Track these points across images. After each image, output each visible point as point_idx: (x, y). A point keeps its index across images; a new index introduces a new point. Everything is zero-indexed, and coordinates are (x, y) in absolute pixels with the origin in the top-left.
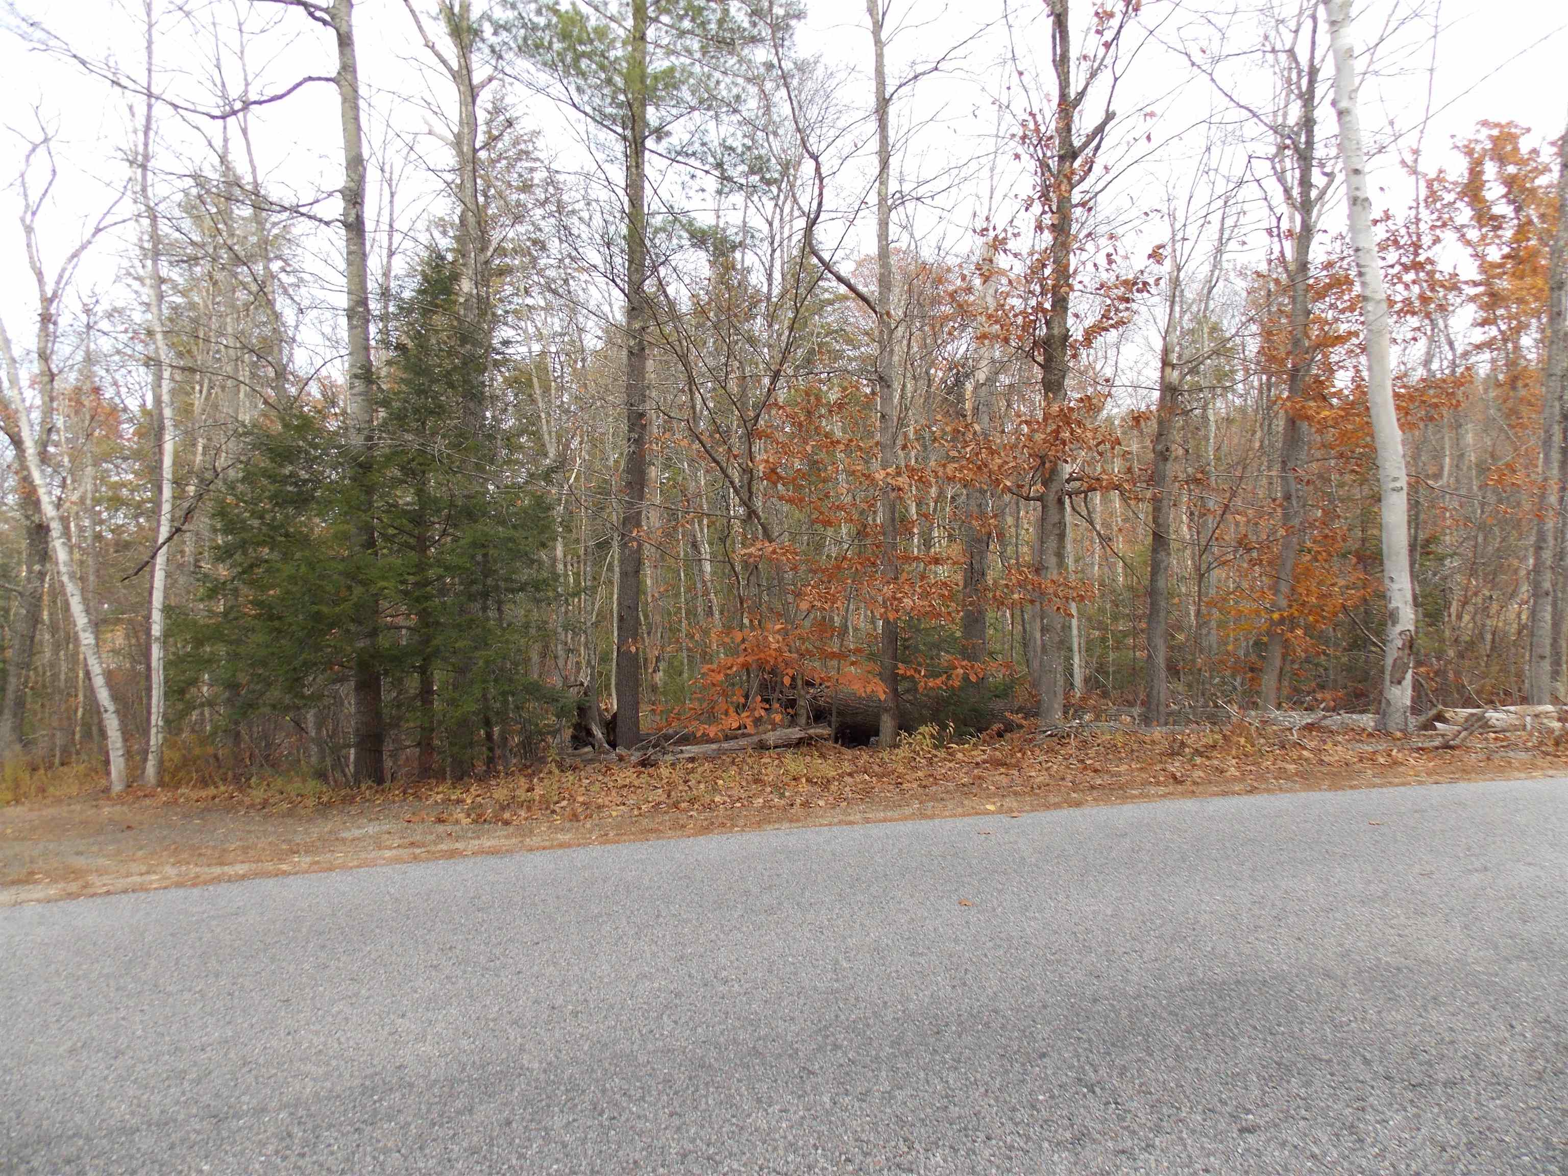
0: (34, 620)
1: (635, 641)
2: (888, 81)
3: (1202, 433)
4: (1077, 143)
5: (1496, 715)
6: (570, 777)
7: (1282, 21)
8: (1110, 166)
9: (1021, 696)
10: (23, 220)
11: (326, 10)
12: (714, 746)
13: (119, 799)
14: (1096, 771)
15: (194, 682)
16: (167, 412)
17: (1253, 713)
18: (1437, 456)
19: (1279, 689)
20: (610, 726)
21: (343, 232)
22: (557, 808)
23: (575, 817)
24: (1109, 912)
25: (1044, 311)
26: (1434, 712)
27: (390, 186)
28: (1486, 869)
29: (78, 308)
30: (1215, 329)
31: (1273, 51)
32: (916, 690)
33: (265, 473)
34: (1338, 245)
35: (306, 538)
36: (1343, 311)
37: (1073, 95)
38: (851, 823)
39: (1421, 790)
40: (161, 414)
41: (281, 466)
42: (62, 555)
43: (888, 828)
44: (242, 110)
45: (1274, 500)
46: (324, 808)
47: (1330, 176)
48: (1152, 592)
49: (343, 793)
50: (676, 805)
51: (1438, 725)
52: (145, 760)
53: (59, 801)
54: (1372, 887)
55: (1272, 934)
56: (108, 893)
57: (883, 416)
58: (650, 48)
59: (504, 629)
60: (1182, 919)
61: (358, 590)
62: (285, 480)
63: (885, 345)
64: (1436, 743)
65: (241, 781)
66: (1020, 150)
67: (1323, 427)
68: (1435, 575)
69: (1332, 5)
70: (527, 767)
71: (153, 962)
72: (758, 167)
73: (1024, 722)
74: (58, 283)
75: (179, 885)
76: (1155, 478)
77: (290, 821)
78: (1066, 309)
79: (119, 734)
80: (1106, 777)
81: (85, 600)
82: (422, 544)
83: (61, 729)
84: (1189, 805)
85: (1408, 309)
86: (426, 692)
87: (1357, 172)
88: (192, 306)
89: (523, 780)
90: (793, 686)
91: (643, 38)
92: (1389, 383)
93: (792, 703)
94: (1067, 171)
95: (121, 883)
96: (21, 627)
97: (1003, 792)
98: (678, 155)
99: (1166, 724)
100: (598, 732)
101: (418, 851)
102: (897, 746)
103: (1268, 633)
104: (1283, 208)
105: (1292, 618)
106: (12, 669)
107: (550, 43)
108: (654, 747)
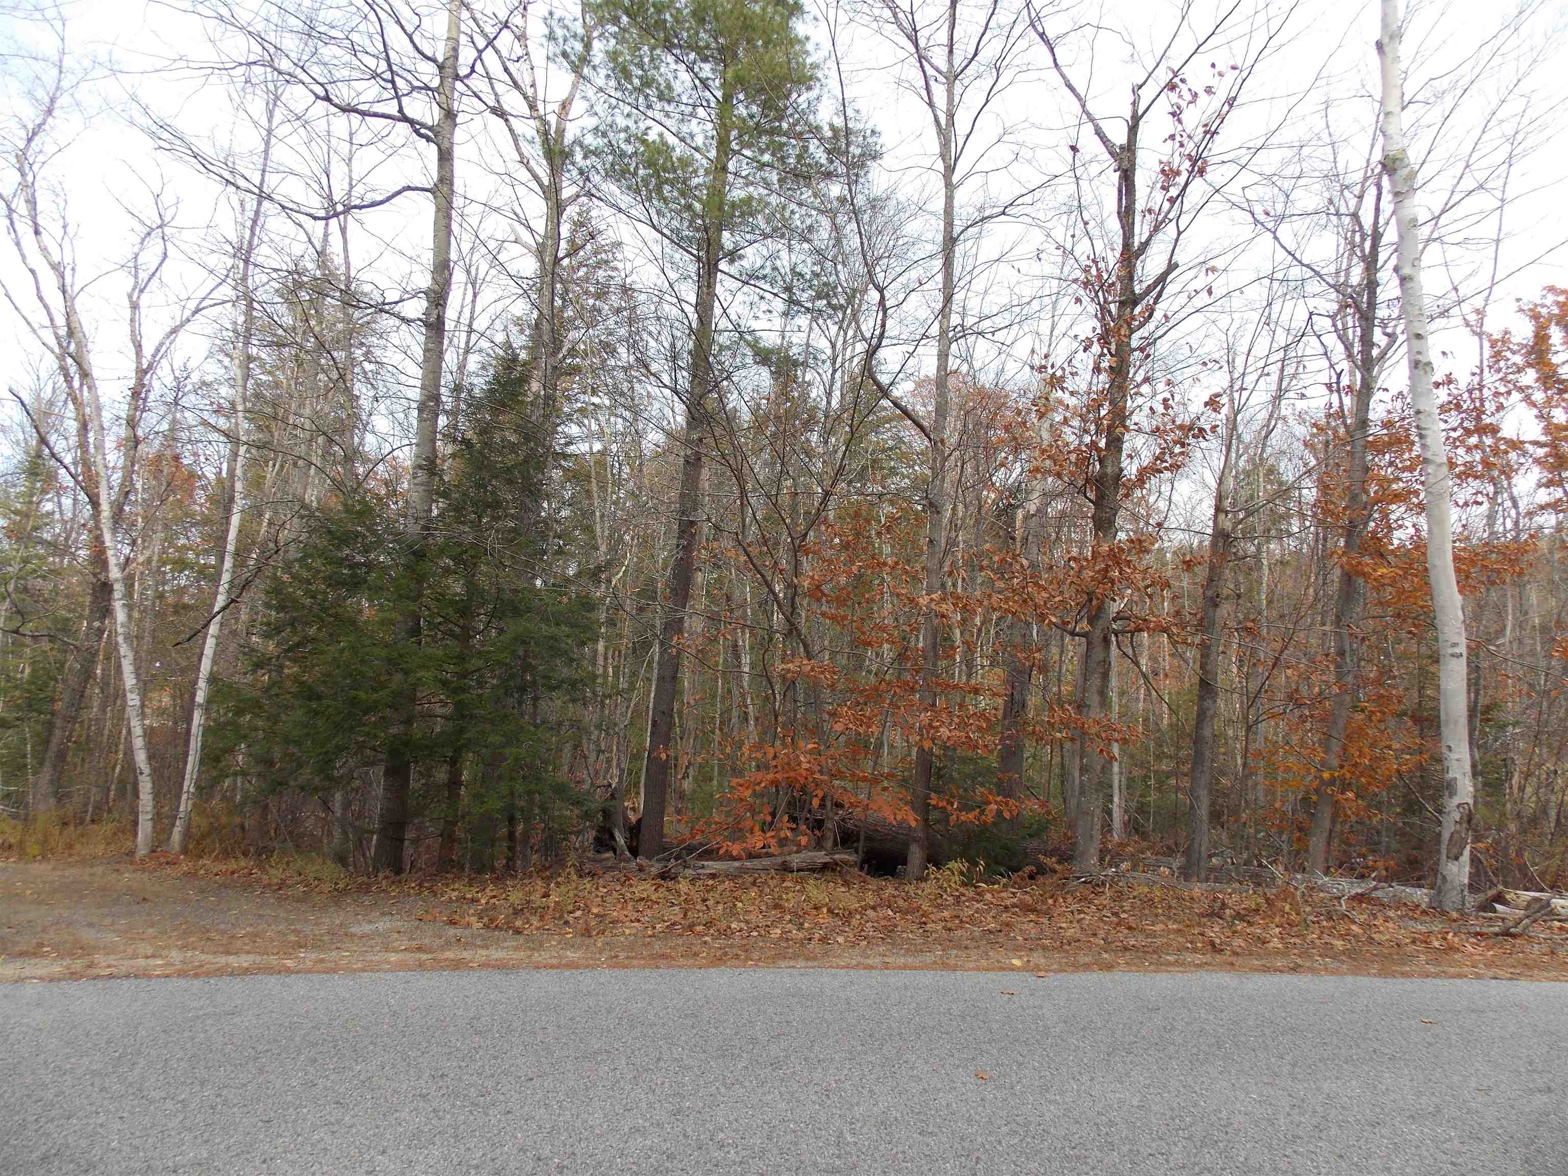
0: (87, 674)
1: (666, 748)
2: (956, 222)
3: (1255, 575)
4: (1138, 289)
5: (1562, 902)
6: (587, 884)
7: (1347, 187)
8: (1170, 314)
9: (1054, 836)
10: (130, 296)
11: (430, 129)
12: (737, 864)
13: (141, 867)
14: (1130, 928)
15: (231, 750)
16: (239, 486)
17: (1299, 876)
18: (1500, 615)
19: (1328, 852)
20: (634, 831)
21: (423, 330)
22: (570, 918)
23: (587, 932)
24: (1135, 1103)
25: (1098, 450)
26: (1491, 893)
27: (474, 287)
28: (1549, 1090)
29: (169, 381)
30: (1271, 471)
31: (1338, 214)
32: (948, 822)
33: (322, 554)
34: (1398, 404)
35: (354, 623)
36: (1403, 470)
37: (1136, 244)
38: (871, 967)
39: (1477, 985)
40: (233, 486)
41: (338, 548)
42: (121, 615)
43: (906, 977)
44: (343, 213)
45: (1327, 655)
46: (339, 896)
47: (1392, 337)
48: (1198, 741)
49: (360, 880)
50: (691, 927)
51: (1499, 907)
52: (173, 825)
53: (83, 861)
54: (1424, 1100)
55: (1311, 1147)
56: (111, 976)
57: (931, 541)
58: (730, 177)
59: (536, 726)
60: (1213, 1118)
61: (398, 677)
62: (340, 562)
63: (938, 473)
64: (1497, 929)
65: (263, 853)
66: (1081, 292)
67: (1380, 586)
68: (1496, 740)
69: (1396, 177)
70: (547, 869)
71: (142, 1062)
72: (825, 292)
73: (1057, 867)
74: (154, 356)
75: (182, 974)
76: (1204, 625)
77: (304, 907)
78: (1120, 450)
79: (150, 797)
80: (1140, 937)
81: (137, 659)
82: (466, 636)
83: (97, 786)
84: (1226, 979)
85: (1468, 473)
86: (454, 782)
87: (1419, 336)
88: (277, 385)
89: (540, 882)
90: (822, 805)
91: (724, 169)
92: (1449, 546)
93: (819, 824)
94: (1127, 317)
95: (126, 966)
96: (73, 681)
97: (1032, 945)
98: (749, 278)
99: (1207, 880)
100: (620, 839)
101: (425, 957)
102: (925, 879)
103: (1317, 791)
104: (1345, 365)
105: (1343, 779)
106: (59, 722)
107: (637, 168)
108: (676, 859)
